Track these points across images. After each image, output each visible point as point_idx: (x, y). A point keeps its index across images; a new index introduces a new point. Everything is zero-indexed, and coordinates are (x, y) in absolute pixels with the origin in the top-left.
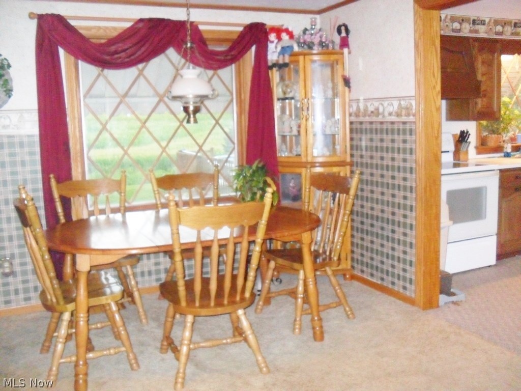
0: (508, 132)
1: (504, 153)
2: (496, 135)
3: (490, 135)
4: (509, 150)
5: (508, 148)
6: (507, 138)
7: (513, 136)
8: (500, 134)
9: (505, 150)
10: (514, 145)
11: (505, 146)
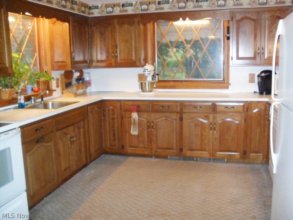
0: (20, 85)
1: (19, 104)
2: (10, 89)
3: (4, 89)
4: (22, 101)
5: (21, 99)
6: (20, 91)
7: (24, 88)
8: (13, 87)
9: (19, 102)
10: (26, 95)
11: (19, 97)
